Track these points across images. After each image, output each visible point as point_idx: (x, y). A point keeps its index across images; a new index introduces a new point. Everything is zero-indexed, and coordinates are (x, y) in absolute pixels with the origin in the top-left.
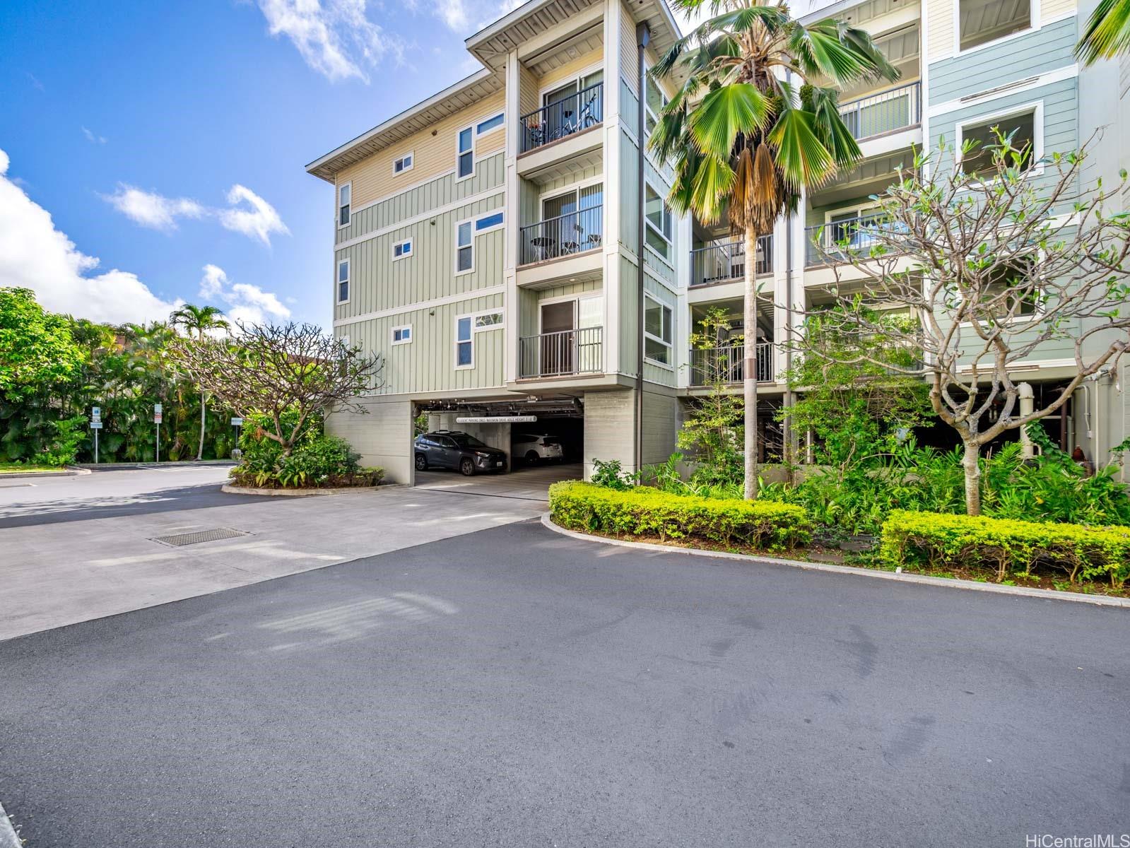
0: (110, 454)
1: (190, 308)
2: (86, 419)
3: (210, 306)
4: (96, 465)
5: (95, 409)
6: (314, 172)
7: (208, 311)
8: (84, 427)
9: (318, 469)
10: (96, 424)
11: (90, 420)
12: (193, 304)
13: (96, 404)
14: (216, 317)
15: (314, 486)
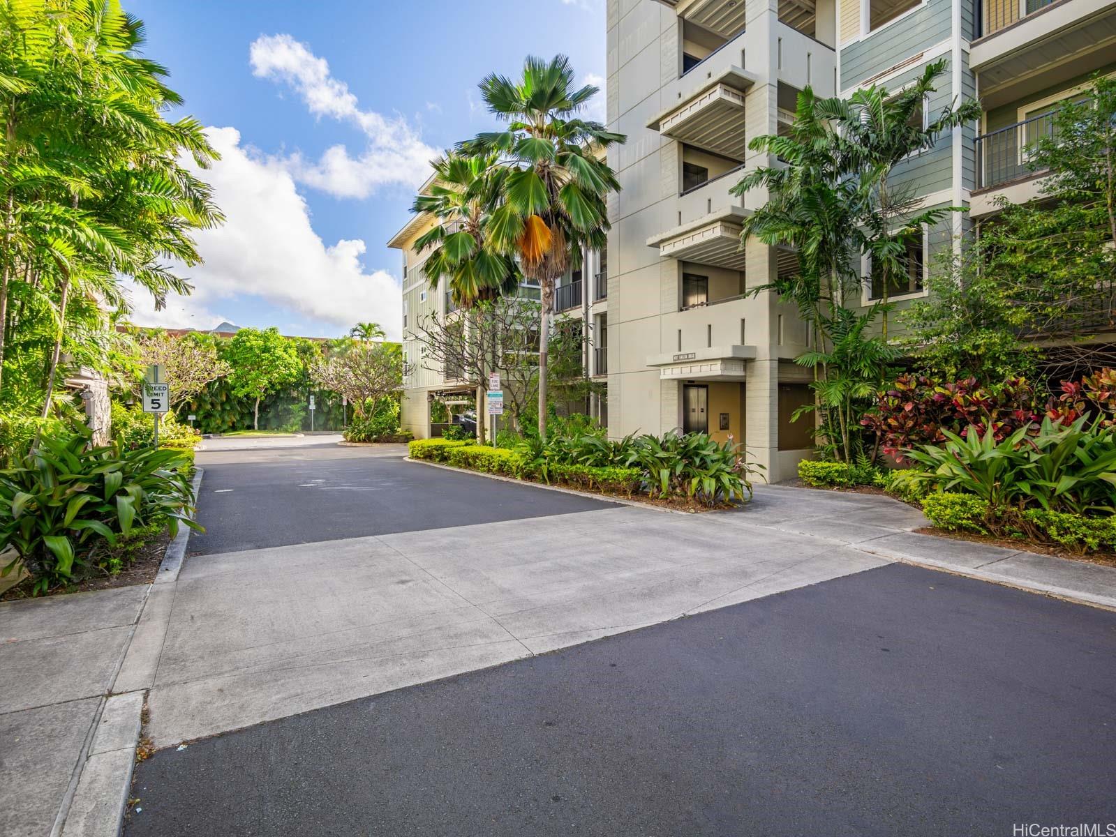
0: (320, 426)
1: (361, 325)
2: (306, 404)
3: (372, 323)
4: (312, 432)
5: (311, 397)
6: (390, 246)
7: (371, 326)
8: (306, 409)
9: (372, 432)
10: (312, 407)
11: (309, 403)
12: (362, 322)
13: (314, 393)
14: (377, 329)
15: (370, 441)
